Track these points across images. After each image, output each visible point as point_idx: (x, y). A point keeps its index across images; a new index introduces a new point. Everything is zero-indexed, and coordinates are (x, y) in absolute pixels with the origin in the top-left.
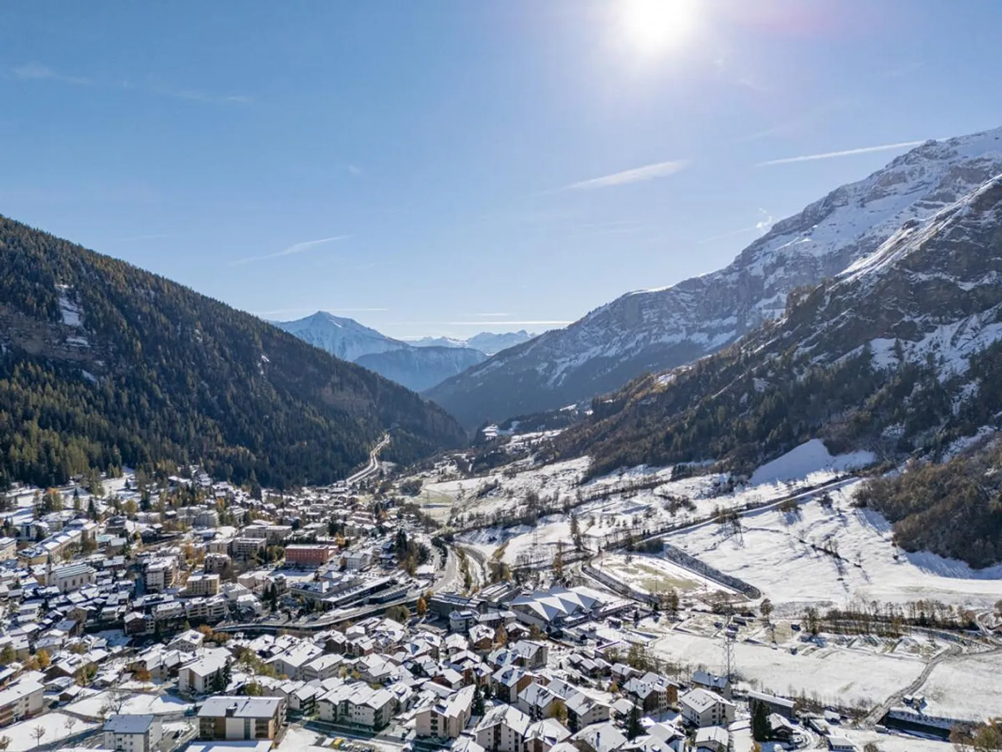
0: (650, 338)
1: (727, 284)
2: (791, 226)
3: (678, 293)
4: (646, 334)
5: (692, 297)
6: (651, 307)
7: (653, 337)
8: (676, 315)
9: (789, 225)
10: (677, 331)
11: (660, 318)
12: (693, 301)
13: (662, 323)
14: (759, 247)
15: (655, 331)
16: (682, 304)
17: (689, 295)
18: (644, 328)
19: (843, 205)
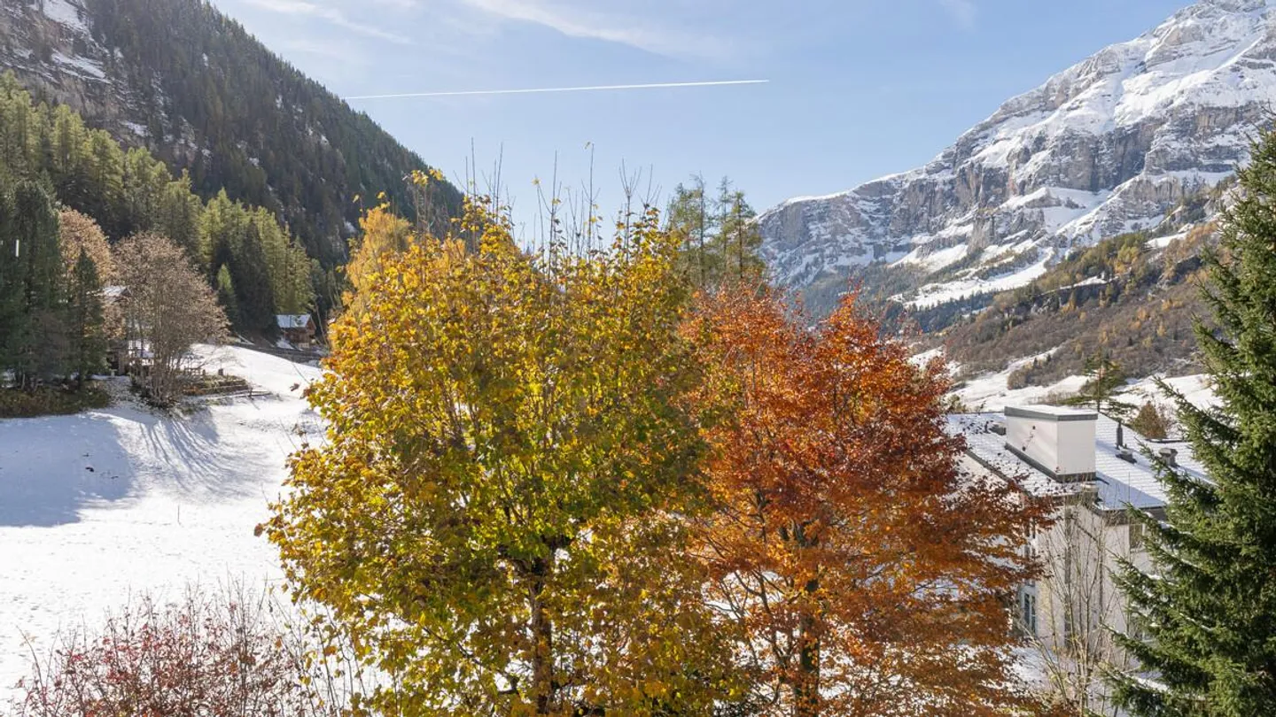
0: (823, 261)
1: (935, 184)
2: (1029, 105)
3: (856, 201)
4: (817, 255)
5: (877, 206)
6: (821, 218)
7: (827, 260)
8: (855, 231)
9: (1024, 104)
10: (861, 252)
11: (834, 234)
12: (878, 211)
13: (837, 241)
14: (982, 134)
15: (828, 252)
16: (863, 215)
17: (872, 204)
18: (813, 248)
19: (1113, 72)
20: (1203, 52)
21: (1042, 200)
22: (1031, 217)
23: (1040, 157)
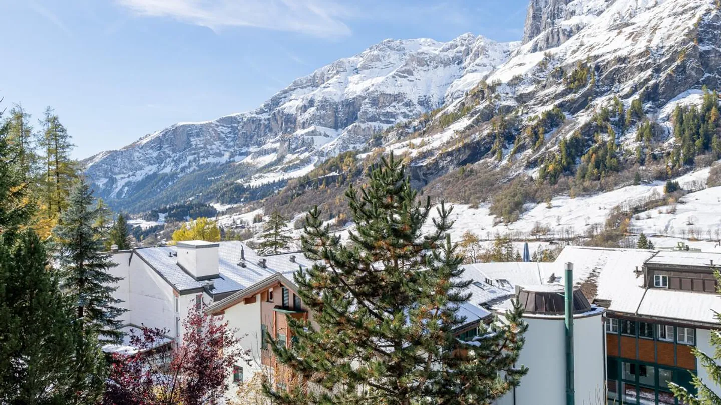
0: (199, 160)
1: (261, 121)
2: (306, 83)
3: (217, 126)
4: (196, 156)
5: (230, 130)
6: (198, 136)
7: (201, 159)
8: (218, 143)
9: (304, 83)
10: (220, 155)
11: (205, 145)
12: (230, 133)
13: (207, 149)
14: (284, 96)
15: (202, 155)
16: (222, 134)
17: (226, 129)
18: (193, 152)
19: (344, 72)
20: (381, 67)
21: (313, 132)
22: (307, 140)
23: (312, 110)
